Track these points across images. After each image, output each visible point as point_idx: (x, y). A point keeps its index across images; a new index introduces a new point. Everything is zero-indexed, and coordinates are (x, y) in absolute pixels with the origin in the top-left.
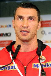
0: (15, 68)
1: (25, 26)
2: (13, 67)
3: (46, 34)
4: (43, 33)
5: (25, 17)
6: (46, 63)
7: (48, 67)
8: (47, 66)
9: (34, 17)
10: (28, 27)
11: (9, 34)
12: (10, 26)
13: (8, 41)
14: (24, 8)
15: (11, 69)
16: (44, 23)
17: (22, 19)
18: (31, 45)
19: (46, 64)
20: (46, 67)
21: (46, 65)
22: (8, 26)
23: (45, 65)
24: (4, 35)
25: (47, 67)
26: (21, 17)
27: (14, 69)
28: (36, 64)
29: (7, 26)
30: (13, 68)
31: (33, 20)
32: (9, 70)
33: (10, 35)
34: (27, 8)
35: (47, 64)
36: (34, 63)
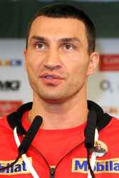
0: (24, 170)
1: (51, 63)
2: (19, 166)
3: (112, 91)
4: (105, 85)
5: (52, 41)
6: (109, 160)
7: (114, 171)
8: (111, 169)
9: (75, 39)
10: (58, 67)
11: (14, 85)
12: (19, 63)
13: (12, 103)
14: (49, 16)
15: (16, 171)
16: (109, 60)
17: (43, 47)
18: (70, 112)
19: (107, 163)
20: (107, 172)
21: (107, 166)
22: (14, 63)
23: (104, 164)
24: (2, 87)
25: (109, 172)
26: (41, 42)
27: (22, 172)
28: (82, 160)
29: (10, 63)
30: (20, 170)
31: (75, 48)
32: (10, 174)
33: (18, 87)
34: (57, 17)
35: (111, 162)
36: (77, 159)
